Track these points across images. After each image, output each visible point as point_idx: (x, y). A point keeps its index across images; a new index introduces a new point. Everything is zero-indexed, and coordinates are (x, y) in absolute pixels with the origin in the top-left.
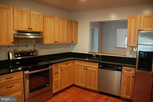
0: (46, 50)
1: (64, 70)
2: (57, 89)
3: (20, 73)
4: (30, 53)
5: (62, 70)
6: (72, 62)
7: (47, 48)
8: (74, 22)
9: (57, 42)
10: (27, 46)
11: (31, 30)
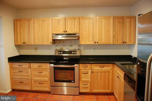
0: (93, 50)
1: (97, 72)
2: (85, 89)
3: (47, 65)
4: (72, 51)
5: (92, 72)
6: (110, 66)
7: (94, 49)
8: (127, 18)
9: (97, 42)
10: (71, 46)
11: (66, 33)
